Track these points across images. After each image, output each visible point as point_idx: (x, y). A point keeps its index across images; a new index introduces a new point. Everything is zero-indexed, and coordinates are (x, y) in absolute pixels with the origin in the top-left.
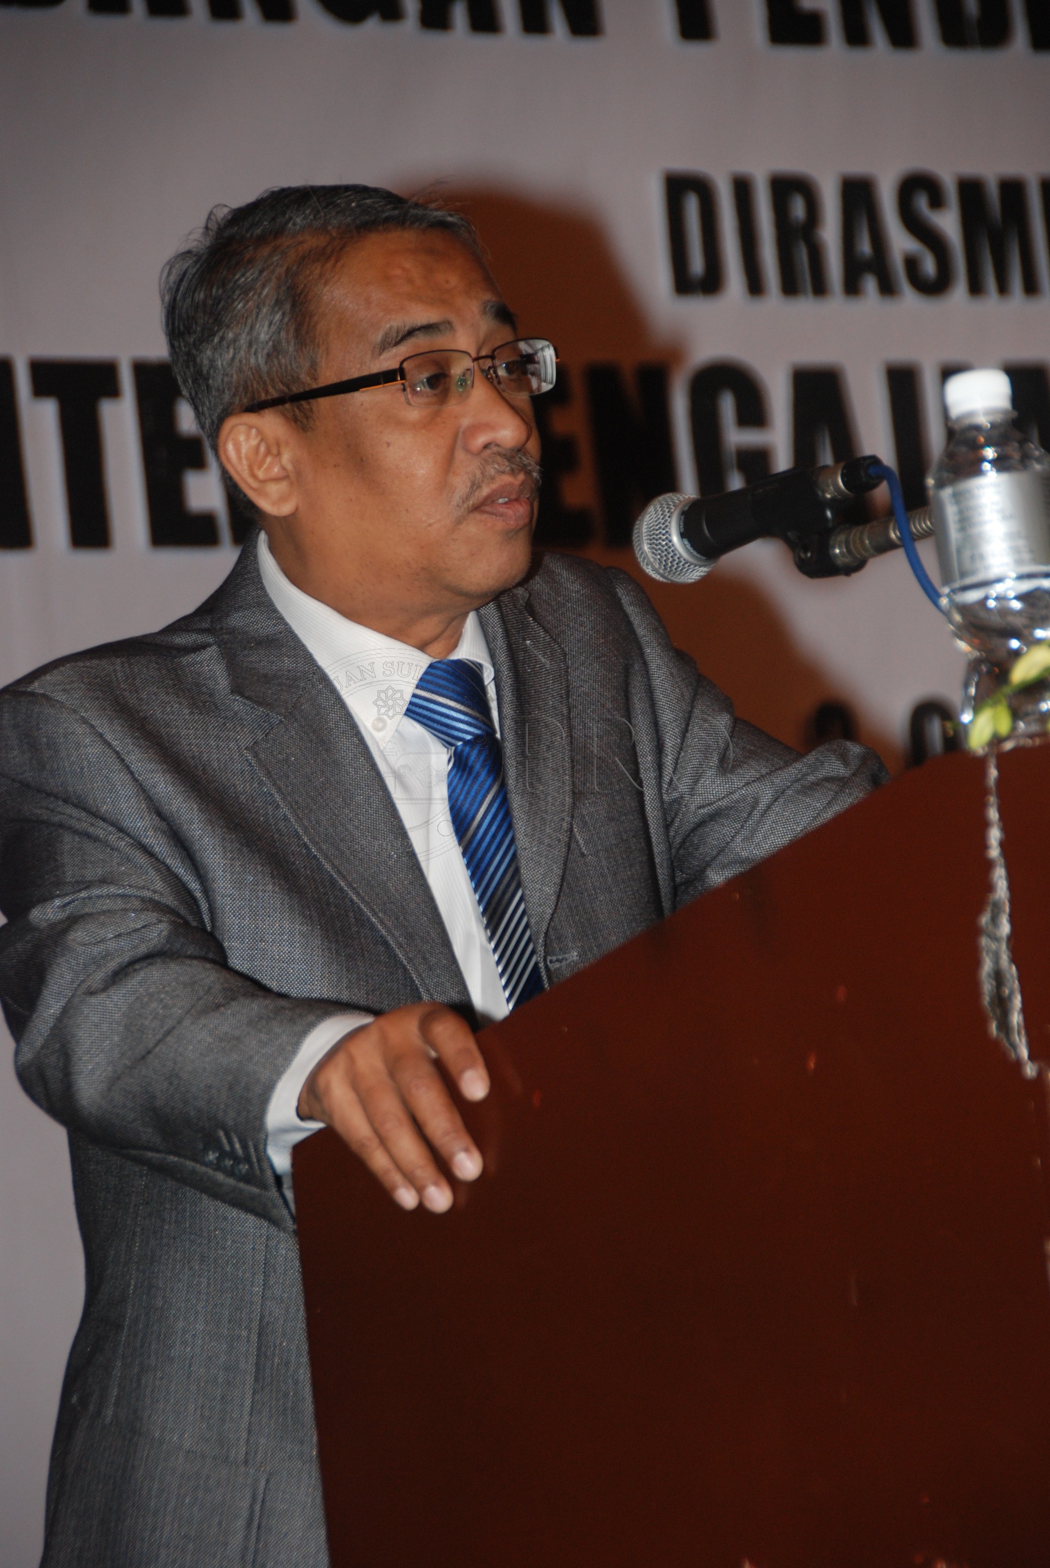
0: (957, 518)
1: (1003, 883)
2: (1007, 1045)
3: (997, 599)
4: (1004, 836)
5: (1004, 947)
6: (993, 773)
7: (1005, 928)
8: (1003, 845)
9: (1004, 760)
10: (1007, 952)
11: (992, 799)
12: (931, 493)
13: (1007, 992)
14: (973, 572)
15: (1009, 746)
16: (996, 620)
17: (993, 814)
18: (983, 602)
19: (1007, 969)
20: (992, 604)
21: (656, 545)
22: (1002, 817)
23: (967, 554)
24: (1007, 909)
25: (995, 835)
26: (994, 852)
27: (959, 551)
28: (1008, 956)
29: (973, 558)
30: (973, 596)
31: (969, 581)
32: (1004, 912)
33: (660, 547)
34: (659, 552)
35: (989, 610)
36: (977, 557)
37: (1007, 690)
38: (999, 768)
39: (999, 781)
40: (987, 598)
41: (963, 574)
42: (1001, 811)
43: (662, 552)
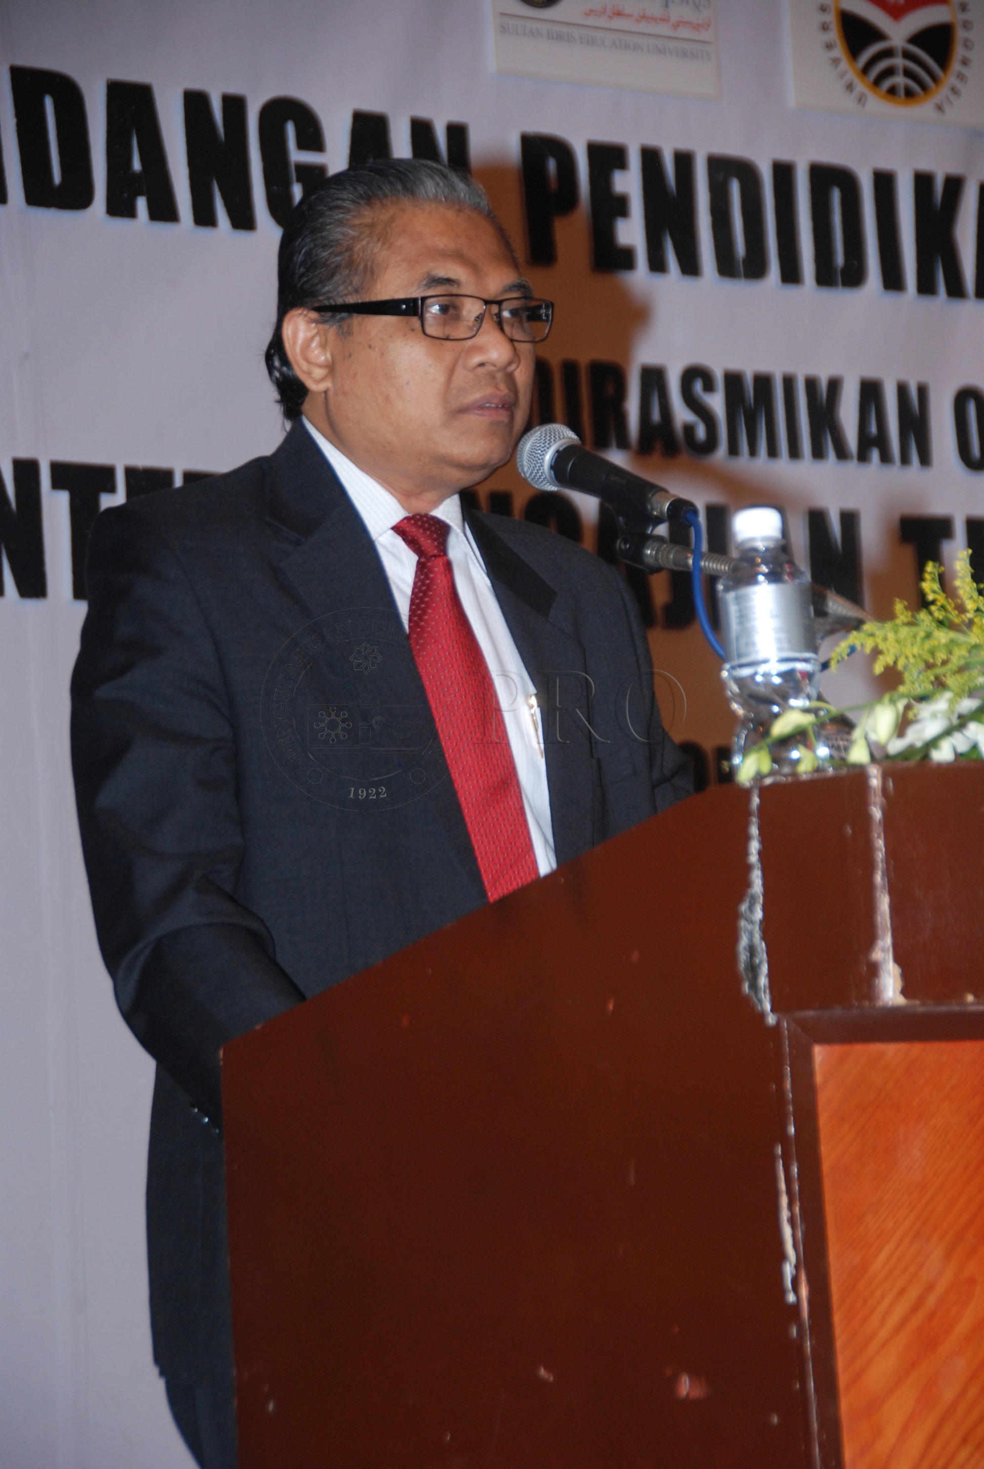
0: (737, 615)
1: (759, 882)
2: (755, 1000)
3: (764, 675)
4: (761, 847)
5: (757, 928)
6: (756, 801)
7: (759, 914)
8: (760, 853)
9: (764, 792)
10: (759, 932)
11: (754, 820)
12: (720, 595)
13: (757, 961)
14: (747, 655)
15: (768, 781)
16: (762, 690)
17: (754, 830)
18: (752, 677)
19: (759, 944)
20: (759, 679)
21: (535, 457)
22: (760, 834)
23: (743, 641)
24: (761, 901)
25: (754, 846)
26: (754, 858)
27: (738, 639)
28: (760, 935)
29: (747, 644)
30: (745, 672)
31: (744, 660)
32: (759, 902)
33: (537, 459)
34: (535, 462)
35: (758, 684)
36: (750, 644)
37: (769, 741)
38: (760, 797)
39: (761, 807)
40: (756, 674)
41: (740, 656)
42: (760, 829)
43: (538, 463)
